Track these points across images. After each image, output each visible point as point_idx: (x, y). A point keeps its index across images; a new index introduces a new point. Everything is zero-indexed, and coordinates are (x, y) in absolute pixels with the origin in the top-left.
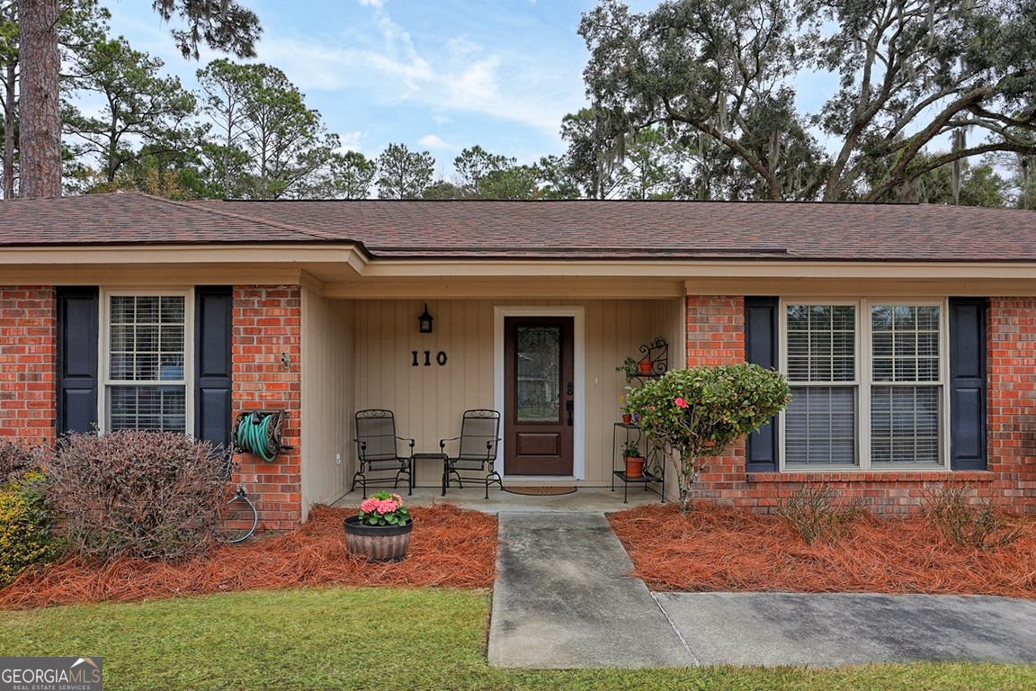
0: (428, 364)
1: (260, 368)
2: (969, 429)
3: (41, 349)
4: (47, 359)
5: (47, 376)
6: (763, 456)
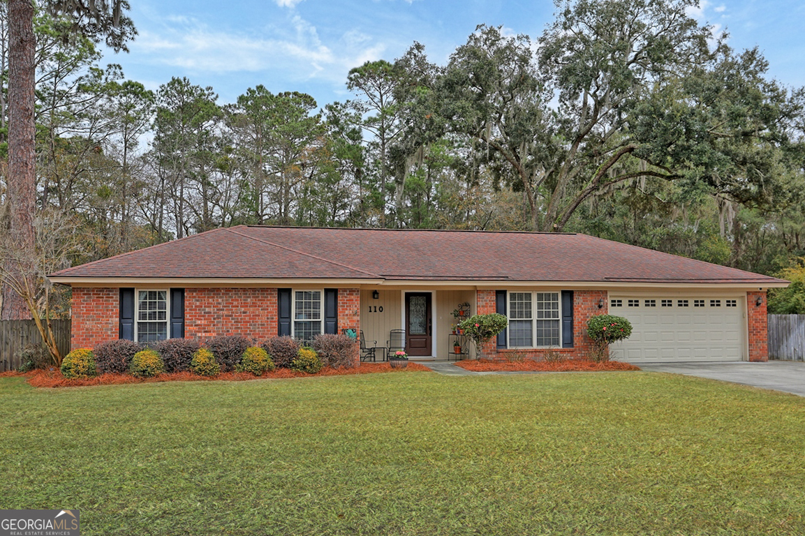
0: (375, 311)
1: (347, 315)
2: (568, 334)
3: (273, 309)
4: (275, 312)
5: (276, 318)
6: (501, 343)
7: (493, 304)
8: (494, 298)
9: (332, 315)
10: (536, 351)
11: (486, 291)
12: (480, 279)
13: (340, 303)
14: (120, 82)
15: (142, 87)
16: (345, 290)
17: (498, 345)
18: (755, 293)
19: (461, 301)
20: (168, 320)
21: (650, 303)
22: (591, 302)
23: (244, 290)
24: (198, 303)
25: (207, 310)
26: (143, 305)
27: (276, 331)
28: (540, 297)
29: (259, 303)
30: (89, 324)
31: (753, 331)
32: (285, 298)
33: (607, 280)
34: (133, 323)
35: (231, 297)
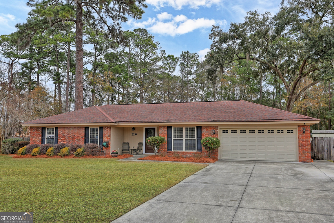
0: (134, 135)
1: (106, 136)
2: (199, 146)
3: (83, 134)
4: (84, 135)
5: (84, 137)
7: (166, 132)
8: (166, 130)
9: (101, 137)
10: (184, 153)
11: (163, 127)
13: (104, 132)
16: (105, 127)
17: (168, 150)
18: (302, 126)
20: (54, 138)
22: (210, 131)
23: (75, 127)
24: (62, 132)
25: (64, 134)
26: (48, 133)
27: (83, 142)
29: (79, 132)
30: (34, 139)
32: (87, 130)
34: (45, 139)
35: (71, 130)
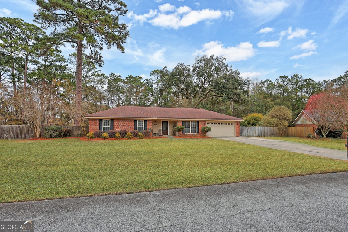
0: (156, 125)
1: (149, 126)
2: (198, 131)
4: (134, 125)
5: (134, 126)
6: (183, 132)
7: (182, 124)
8: (182, 122)
9: (146, 126)
10: (191, 134)
11: (180, 121)
12: (179, 118)
13: (148, 123)
14: (100, 74)
15: (105, 75)
16: (149, 120)
17: (183, 133)
18: (237, 122)
19: (175, 123)
20: (110, 126)
21: (215, 124)
22: (203, 124)
23: (127, 120)
24: (116, 123)
25: (118, 124)
26: (104, 123)
27: (133, 129)
28: (192, 122)
29: (130, 123)
30: (93, 127)
31: (236, 130)
32: (136, 122)
33: (206, 119)
34: (102, 127)
35: (124, 121)
